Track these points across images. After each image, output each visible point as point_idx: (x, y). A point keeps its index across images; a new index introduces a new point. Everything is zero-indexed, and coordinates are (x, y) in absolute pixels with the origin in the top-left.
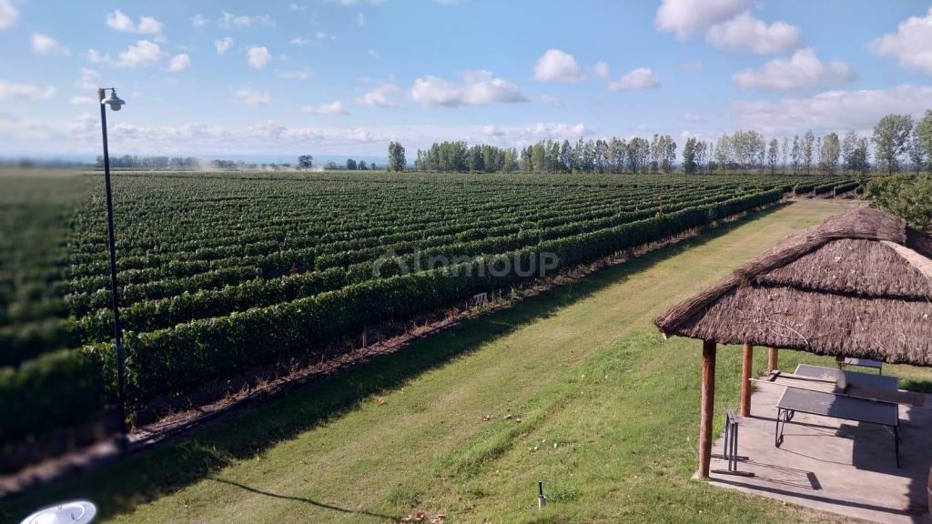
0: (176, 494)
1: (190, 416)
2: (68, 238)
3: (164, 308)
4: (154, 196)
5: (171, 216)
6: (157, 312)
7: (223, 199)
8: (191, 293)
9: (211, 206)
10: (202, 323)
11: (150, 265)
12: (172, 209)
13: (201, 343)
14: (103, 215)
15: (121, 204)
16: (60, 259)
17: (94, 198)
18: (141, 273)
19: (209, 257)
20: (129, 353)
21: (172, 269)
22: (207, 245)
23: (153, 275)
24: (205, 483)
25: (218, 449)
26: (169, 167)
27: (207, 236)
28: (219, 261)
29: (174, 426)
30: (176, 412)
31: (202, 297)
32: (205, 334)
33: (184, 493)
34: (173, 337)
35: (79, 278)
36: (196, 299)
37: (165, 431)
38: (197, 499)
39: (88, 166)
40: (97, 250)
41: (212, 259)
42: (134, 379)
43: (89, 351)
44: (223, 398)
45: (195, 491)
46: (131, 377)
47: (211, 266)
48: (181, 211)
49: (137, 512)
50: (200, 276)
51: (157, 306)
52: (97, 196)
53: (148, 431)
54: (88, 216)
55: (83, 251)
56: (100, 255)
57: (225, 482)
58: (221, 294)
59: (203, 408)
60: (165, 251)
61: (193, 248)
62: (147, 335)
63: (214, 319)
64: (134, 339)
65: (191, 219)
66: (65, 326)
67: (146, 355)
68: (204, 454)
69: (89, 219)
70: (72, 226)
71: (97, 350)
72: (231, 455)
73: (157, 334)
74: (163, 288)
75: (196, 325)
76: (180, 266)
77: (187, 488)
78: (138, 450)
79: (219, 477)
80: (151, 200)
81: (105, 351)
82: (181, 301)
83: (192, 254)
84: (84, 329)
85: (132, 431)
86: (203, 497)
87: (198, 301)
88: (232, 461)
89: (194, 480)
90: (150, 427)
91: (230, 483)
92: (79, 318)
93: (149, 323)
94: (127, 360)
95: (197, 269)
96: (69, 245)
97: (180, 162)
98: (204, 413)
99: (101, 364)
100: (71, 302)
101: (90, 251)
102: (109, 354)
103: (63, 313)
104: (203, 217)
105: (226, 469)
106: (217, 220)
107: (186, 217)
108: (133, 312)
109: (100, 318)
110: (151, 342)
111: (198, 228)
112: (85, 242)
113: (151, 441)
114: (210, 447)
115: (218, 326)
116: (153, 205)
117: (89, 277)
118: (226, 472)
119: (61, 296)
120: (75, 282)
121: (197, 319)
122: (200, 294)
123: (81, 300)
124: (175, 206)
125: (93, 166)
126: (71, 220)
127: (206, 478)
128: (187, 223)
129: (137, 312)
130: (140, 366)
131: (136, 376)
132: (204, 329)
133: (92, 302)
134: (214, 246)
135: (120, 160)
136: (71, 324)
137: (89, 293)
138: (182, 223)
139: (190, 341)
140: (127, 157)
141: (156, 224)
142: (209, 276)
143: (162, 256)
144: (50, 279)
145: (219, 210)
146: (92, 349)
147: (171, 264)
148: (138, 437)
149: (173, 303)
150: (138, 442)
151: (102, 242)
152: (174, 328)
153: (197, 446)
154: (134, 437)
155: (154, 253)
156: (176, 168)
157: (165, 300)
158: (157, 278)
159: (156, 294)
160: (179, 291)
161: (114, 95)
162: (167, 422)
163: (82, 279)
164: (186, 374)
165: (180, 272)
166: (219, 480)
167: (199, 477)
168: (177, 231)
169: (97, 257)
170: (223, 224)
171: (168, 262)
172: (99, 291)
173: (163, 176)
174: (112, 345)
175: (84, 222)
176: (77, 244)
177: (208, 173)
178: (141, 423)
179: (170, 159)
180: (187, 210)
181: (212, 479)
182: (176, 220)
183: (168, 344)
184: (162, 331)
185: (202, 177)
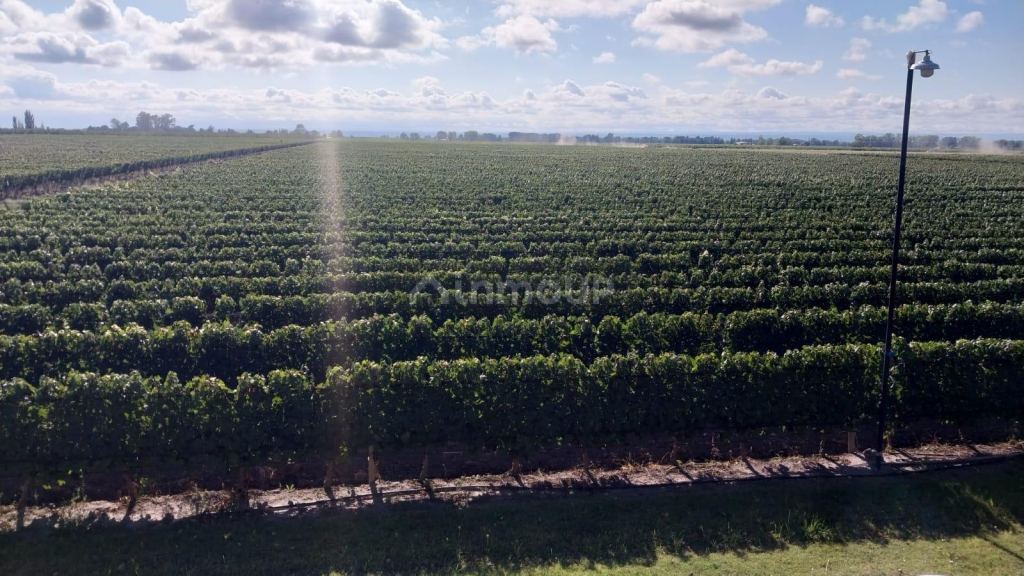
0: (938, 541)
1: (960, 452)
2: (826, 222)
3: (939, 316)
4: (921, 181)
5: (944, 206)
6: (929, 318)
7: (1013, 189)
8: (976, 302)
9: (996, 197)
10: (991, 342)
11: (918, 262)
12: (945, 198)
13: (987, 367)
14: (863, 200)
15: (883, 188)
16: (818, 243)
17: (853, 181)
18: (909, 270)
19: (997, 260)
20: (896, 362)
21: (947, 270)
22: (991, 246)
23: (923, 274)
24: (976, 541)
25: (996, 505)
26: (938, 148)
27: (992, 234)
28: (1011, 267)
29: (939, 459)
30: (942, 442)
31: (990, 310)
32: (993, 358)
33: (949, 544)
34: (951, 354)
35: (840, 267)
36: (981, 311)
37: (927, 462)
38: (965, 558)
39: (845, 145)
40: (857, 238)
41: (1001, 265)
42: (898, 392)
43: (851, 349)
44: (1006, 441)
45: (963, 547)
46: (895, 388)
47: (998, 273)
48: (956, 201)
49: (889, 546)
50: (986, 283)
51: (931, 311)
52: (856, 178)
53: (905, 455)
54: (846, 200)
55: (842, 238)
56: (861, 244)
57: (1005, 549)
58: (1014, 310)
59: (977, 446)
60: (938, 247)
61: (976, 248)
62: (921, 344)
63: (1009, 341)
64: (904, 347)
65: (969, 211)
66: (825, 316)
67: (915, 368)
68: (977, 505)
69: (848, 202)
70: (830, 209)
71: (861, 350)
72: (1013, 517)
73: (931, 346)
74: (936, 291)
75: (984, 345)
76: (958, 267)
77: (953, 540)
78: (895, 474)
79: (996, 540)
80: (917, 186)
81: (869, 354)
82: (962, 311)
83: (974, 255)
84: (844, 324)
85: (886, 449)
86: (972, 557)
87: (983, 314)
88: (1014, 525)
89: (962, 532)
90: (908, 452)
91: (1012, 553)
92: (840, 310)
93: (917, 330)
94: (892, 369)
95: (978, 275)
96: (828, 229)
97: (952, 142)
98: (979, 454)
99: (864, 367)
100: (831, 292)
101: (849, 237)
102: (873, 359)
103: (822, 302)
104: (986, 210)
105: (1006, 533)
106: (1006, 215)
107: (963, 208)
108: (900, 314)
109: (863, 315)
110: (925, 353)
111: (980, 223)
112: (844, 228)
113: (909, 469)
114: (987, 498)
115: (1011, 351)
116: (920, 191)
117: (850, 267)
118: (1005, 537)
119: (822, 284)
120: (835, 270)
121: (985, 336)
122: (987, 306)
123: (842, 291)
124: (949, 194)
125: (850, 145)
126: (829, 202)
127: (979, 537)
128: (964, 215)
129: (905, 316)
130: (906, 378)
131: (900, 390)
132: (993, 351)
133: (852, 295)
134: (1003, 248)
135: (881, 139)
136: (832, 316)
137: (850, 286)
138: (959, 215)
139: (973, 362)
140: (889, 135)
141: (925, 215)
142: (998, 285)
143: (935, 254)
144: (809, 264)
145: (1007, 202)
146: (856, 349)
147: (946, 264)
148: (893, 459)
149: (950, 312)
150: (892, 465)
151: (862, 229)
152: (954, 343)
153: (968, 491)
154: (889, 458)
155: (922, 247)
156: (947, 149)
157: (941, 307)
158: (927, 277)
159: (928, 297)
160: (956, 297)
161: (927, 59)
162: (928, 451)
163: (843, 269)
164: (962, 401)
165: (957, 275)
166: (995, 544)
167: (969, 532)
168: (952, 224)
169: (857, 247)
170: (1014, 221)
171: (941, 260)
172: (861, 284)
173: (932, 158)
174: (879, 349)
175: (842, 206)
176: (835, 229)
177: (989, 156)
178: (899, 444)
179: (940, 139)
180: (963, 200)
181: (986, 540)
182: (950, 211)
183: (944, 360)
184: (939, 344)
185: (984, 160)
